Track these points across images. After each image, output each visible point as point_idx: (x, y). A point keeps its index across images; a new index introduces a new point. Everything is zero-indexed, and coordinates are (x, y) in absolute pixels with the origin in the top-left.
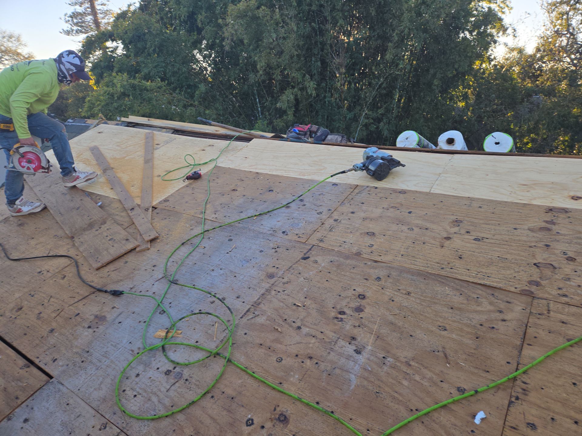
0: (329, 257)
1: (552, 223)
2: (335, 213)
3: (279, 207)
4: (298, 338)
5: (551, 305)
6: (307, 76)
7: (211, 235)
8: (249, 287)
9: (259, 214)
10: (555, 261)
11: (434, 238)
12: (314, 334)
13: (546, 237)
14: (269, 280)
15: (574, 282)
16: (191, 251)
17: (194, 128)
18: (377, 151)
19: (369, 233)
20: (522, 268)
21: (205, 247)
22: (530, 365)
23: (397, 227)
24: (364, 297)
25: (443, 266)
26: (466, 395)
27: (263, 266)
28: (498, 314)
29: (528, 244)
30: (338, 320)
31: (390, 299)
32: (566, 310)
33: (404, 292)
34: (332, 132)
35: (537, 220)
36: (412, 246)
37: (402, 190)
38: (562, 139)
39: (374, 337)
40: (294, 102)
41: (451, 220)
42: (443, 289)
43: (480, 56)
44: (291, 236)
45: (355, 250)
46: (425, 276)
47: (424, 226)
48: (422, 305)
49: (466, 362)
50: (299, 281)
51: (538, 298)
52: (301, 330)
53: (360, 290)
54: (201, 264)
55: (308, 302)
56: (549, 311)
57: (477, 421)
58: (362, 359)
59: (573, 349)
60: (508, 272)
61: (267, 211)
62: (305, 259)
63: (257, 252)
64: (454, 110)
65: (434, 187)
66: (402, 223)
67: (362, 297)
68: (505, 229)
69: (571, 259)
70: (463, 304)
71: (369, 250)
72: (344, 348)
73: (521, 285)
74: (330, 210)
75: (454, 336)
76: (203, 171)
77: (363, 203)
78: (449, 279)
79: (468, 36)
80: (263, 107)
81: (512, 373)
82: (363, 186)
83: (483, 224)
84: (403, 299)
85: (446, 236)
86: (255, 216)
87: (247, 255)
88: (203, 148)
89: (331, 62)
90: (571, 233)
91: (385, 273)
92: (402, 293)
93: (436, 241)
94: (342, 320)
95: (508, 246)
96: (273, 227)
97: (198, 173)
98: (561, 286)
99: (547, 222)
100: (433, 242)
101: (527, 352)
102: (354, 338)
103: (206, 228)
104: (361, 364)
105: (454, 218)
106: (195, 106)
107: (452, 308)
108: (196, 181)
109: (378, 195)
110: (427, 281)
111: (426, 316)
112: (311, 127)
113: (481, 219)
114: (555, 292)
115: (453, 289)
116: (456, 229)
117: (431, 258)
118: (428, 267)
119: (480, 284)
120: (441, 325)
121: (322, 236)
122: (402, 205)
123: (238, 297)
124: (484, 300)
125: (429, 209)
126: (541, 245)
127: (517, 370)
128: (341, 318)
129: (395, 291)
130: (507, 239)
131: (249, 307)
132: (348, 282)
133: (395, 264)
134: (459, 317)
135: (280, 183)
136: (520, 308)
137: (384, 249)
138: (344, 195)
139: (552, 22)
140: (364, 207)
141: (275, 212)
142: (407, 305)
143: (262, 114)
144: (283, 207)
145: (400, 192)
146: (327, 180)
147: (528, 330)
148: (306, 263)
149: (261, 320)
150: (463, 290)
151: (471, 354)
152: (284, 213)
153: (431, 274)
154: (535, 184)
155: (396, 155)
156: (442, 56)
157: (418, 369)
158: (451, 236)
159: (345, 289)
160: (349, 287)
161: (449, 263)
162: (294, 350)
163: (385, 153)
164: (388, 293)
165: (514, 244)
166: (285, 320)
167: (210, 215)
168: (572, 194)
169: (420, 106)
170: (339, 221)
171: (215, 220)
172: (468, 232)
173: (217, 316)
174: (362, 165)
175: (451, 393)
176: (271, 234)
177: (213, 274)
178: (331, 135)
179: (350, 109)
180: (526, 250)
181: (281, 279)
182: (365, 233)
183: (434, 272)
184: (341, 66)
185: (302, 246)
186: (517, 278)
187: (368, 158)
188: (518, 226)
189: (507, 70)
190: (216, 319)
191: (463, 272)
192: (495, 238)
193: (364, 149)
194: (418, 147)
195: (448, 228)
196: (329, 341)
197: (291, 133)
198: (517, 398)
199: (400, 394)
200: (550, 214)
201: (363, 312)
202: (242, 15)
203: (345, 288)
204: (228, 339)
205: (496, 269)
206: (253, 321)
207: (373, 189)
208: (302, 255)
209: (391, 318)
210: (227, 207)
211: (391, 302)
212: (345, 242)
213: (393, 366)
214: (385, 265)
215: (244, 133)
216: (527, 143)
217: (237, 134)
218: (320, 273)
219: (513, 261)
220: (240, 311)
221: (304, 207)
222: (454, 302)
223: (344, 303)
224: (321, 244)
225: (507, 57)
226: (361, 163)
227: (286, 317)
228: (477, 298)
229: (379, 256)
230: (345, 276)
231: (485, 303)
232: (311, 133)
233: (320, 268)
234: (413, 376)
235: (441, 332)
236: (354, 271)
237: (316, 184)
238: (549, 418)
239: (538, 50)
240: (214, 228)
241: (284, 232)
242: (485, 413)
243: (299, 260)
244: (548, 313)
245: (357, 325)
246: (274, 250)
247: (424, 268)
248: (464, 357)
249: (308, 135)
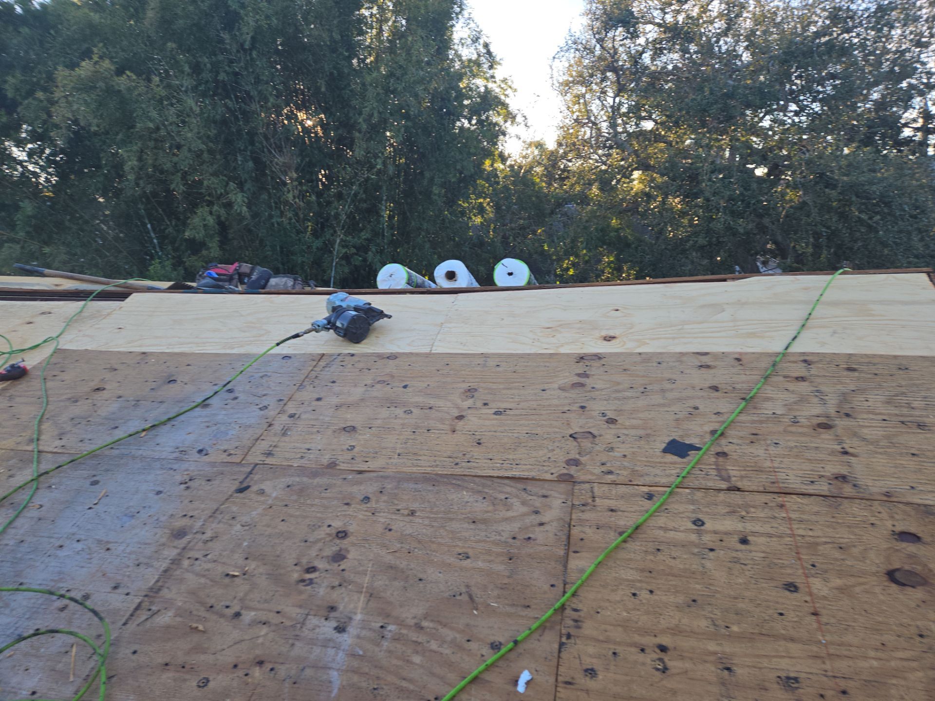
0: (283, 480)
1: (585, 375)
2: (290, 404)
3: (189, 408)
4: (236, 635)
5: (596, 489)
6: (232, 185)
7: (53, 481)
8: (137, 562)
9: (152, 427)
10: (594, 427)
11: (442, 420)
12: (264, 619)
13: (580, 395)
14: (177, 543)
15: (618, 452)
16: (11, 519)
17: (7, 283)
18: (346, 298)
19: (347, 429)
20: (557, 444)
21: (41, 506)
22: (580, 582)
23: (388, 412)
24: (346, 535)
25: (458, 460)
26: (503, 650)
27: (163, 519)
28: (534, 517)
29: (560, 408)
30: (304, 584)
31: (386, 529)
32: (614, 492)
33: (406, 512)
34: (277, 272)
35: (567, 374)
36: (412, 437)
37: (392, 353)
38: (607, 260)
39: (365, 597)
40: (217, 227)
41: (462, 390)
42: (459, 496)
43: (489, 154)
44: (215, 456)
45: (325, 460)
46: (433, 480)
47: (427, 405)
48: (433, 526)
49: (499, 600)
50: (233, 532)
51: (580, 483)
52: (241, 618)
53: (337, 524)
54: (35, 539)
55: (252, 566)
56: (594, 497)
57: (521, 688)
58: (346, 639)
59: (627, 545)
60: (541, 453)
61: (165, 418)
62: (241, 491)
63: (151, 495)
64: (469, 228)
65: (436, 344)
66: (395, 405)
67: (342, 534)
68: (532, 392)
69: (611, 421)
70: (487, 512)
71: (348, 456)
72: (317, 630)
73: (558, 469)
74: (281, 400)
75: (480, 564)
76: (30, 361)
77: (334, 382)
78: (466, 478)
79: (466, 124)
80: (162, 238)
81: (558, 600)
82: (331, 355)
83: (504, 389)
84: (405, 523)
85: (457, 415)
86: (144, 430)
87: (131, 504)
88: (28, 320)
89: (271, 162)
90: (608, 386)
91: (375, 489)
92: (403, 515)
93: (444, 424)
94: (311, 582)
95: (536, 416)
96: (180, 445)
97: (19, 367)
98: (604, 460)
99: (579, 375)
100: (441, 426)
101: (575, 563)
102: (332, 609)
103: (44, 467)
104: (347, 648)
105: (465, 386)
106: (17, 242)
107: (474, 522)
108: (16, 382)
109: (356, 365)
110: (437, 488)
111: (439, 544)
112: (240, 267)
113: (499, 383)
114: (598, 470)
115: (473, 492)
116: (469, 402)
117: (439, 451)
118: (437, 466)
119: (508, 478)
120: (460, 551)
121: (271, 446)
122: (393, 377)
123: (115, 588)
124: (515, 500)
125: (432, 377)
126: (575, 407)
127: (564, 592)
128: (311, 580)
129: (392, 513)
130: (535, 406)
131: (139, 601)
132: (319, 515)
133: (389, 470)
134: (483, 534)
135: (188, 365)
136: (560, 501)
137: (371, 450)
138: (302, 372)
139: (568, 108)
140: (336, 388)
141: (182, 418)
142: (411, 532)
143: (161, 249)
144: (196, 407)
145: (388, 358)
146: (269, 352)
147: (572, 532)
148: (244, 498)
149: (166, 618)
150: (486, 490)
151: (505, 586)
152: (200, 416)
153: (441, 476)
154: (561, 325)
155: (377, 301)
156: (438, 153)
157: (434, 631)
158: (464, 414)
159: (313, 528)
160: (320, 524)
161: (464, 455)
162: (229, 657)
163: (359, 300)
164: (382, 518)
165: (545, 412)
166: (211, 607)
167: (49, 443)
168: (604, 333)
169: (421, 225)
170: (297, 416)
171: (60, 451)
172: (485, 404)
173: (71, 633)
174: (325, 322)
175: (483, 656)
176: (176, 459)
177: (61, 553)
178: (275, 277)
179: (315, 234)
180: (558, 417)
181: (199, 536)
182: (339, 429)
183: (446, 473)
184: (290, 168)
185: (236, 469)
186: (552, 459)
187: (334, 309)
188: (546, 386)
189: (526, 172)
190: (71, 639)
191: (484, 465)
192: (520, 406)
193: (327, 297)
194: (409, 287)
195: (459, 401)
196: (291, 624)
197: (204, 278)
198: (569, 636)
199: (411, 681)
200: (581, 364)
201: (345, 560)
202: (86, 87)
203: (314, 525)
204: (99, 671)
205: (526, 452)
206: (148, 625)
207: (348, 358)
208: (236, 485)
209: (389, 559)
210: (84, 422)
211: (388, 533)
212: (309, 450)
213: (396, 637)
214: (375, 474)
215: (113, 285)
216: (568, 269)
217: (99, 288)
218: (270, 510)
219: (546, 436)
220: (122, 613)
221: (236, 401)
222: (476, 512)
223: (313, 552)
224: (269, 460)
225: (524, 153)
226: (325, 319)
227: (212, 601)
228: (506, 498)
229: (364, 463)
230: (312, 505)
231: (516, 504)
232: (241, 277)
233: (270, 502)
234: (427, 645)
235: (462, 562)
236: (328, 494)
237: (253, 360)
238: (610, 653)
239: (560, 144)
240: (60, 467)
241: (200, 451)
242: (530, 672)
243: (231, 496)
244: (594, 501)
245: (337, 583)
246: (183, 486)
247: (432, 469)
248: (496, 592)
249: (235, 281)
